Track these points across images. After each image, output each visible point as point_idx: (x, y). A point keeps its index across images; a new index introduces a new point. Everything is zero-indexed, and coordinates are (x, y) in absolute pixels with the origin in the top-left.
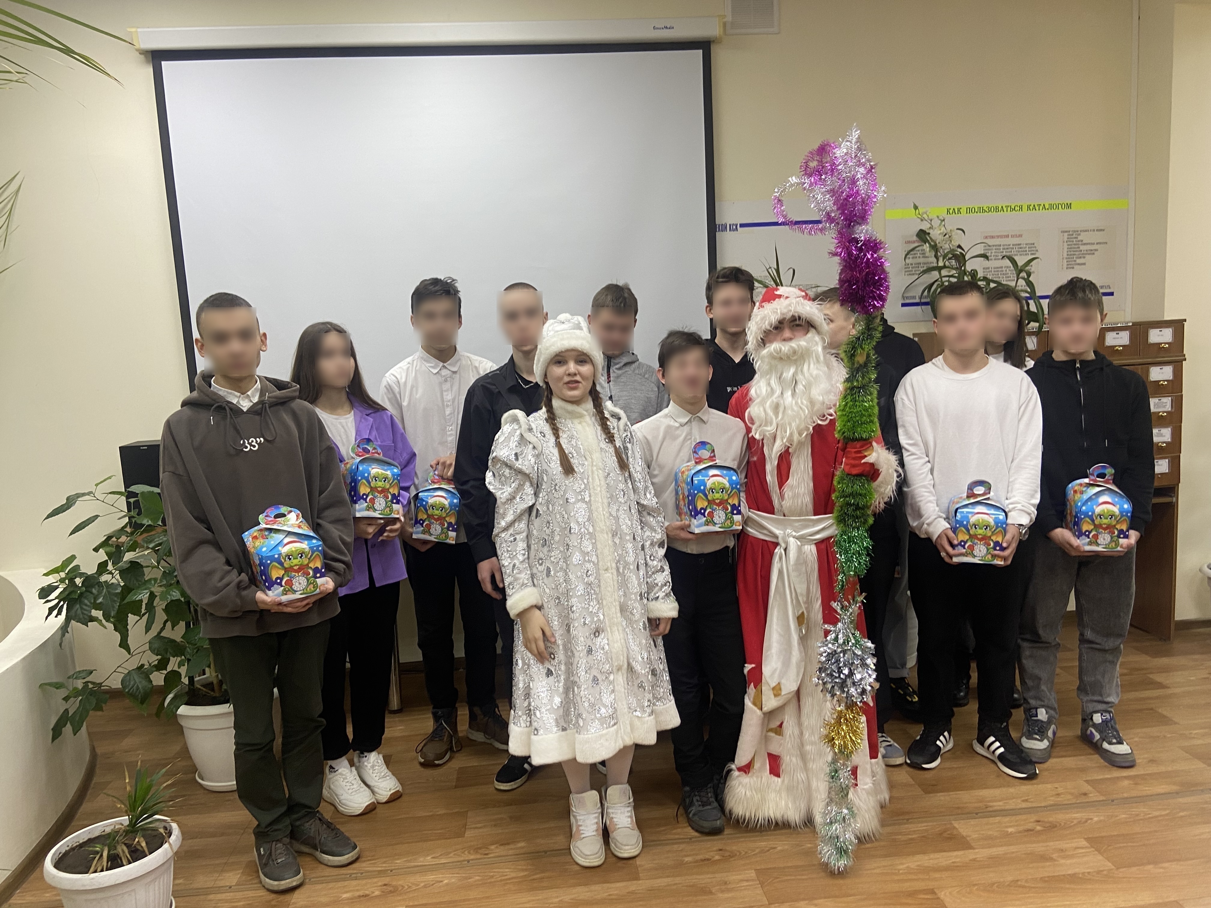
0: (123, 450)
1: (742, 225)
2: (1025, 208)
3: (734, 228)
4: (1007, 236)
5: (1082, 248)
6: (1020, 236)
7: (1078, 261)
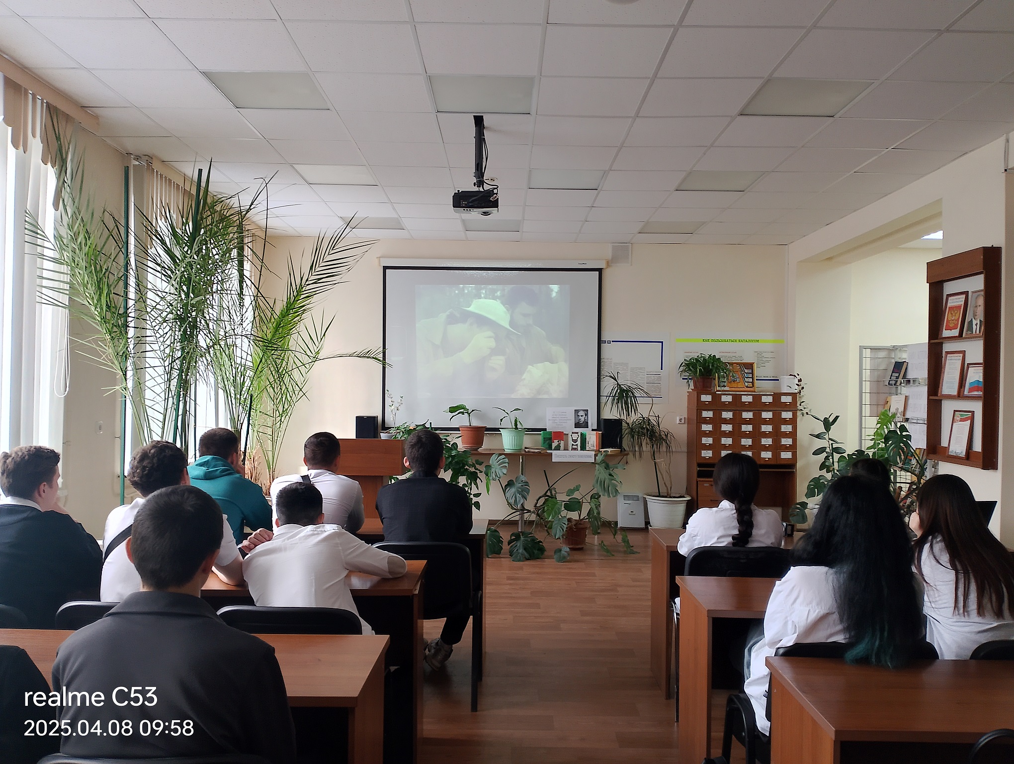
0: (357, 417)
1: (612, 341)
2: (738, 341)
3: (609, 342)
4: (730, 352)
5: (764, 359)
6: (736, 353)
7: (762, 365)
